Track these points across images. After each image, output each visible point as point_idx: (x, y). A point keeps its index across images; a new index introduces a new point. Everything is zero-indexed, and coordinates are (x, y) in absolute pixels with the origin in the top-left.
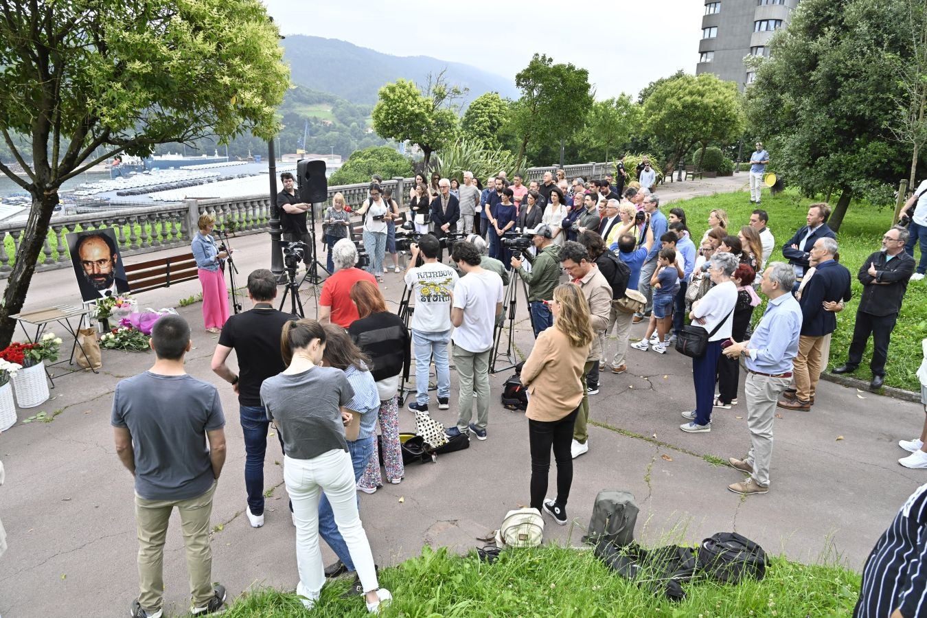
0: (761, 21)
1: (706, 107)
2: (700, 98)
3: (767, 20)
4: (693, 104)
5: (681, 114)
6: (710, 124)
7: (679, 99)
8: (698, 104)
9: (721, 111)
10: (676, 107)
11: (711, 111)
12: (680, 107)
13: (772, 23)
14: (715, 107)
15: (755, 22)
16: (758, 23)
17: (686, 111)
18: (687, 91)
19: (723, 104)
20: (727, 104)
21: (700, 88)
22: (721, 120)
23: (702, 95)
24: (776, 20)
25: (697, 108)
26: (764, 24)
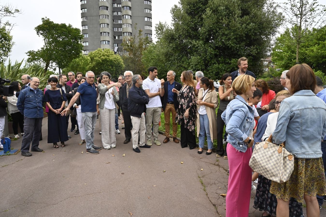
0: (103, 41)
1: (111, 61)
2: (108, 57)
3: (105, 41)
4: (106, 59)
5: (102, 64)
6: (114, 67)
7: (99, 58)
8: (108, 60)
9: (117, 62)
10: (99, 61)
11: (113, 62)
12: (101, 61)
13: (107, 42)
14: (115, 61)
15: (101, 41)
16: (102, 42)
17: (104, 62)
18: (102, 55)
19: (118, 60)
20: (119, 60)
21: (106, 53)
22: (118, 66)
23: (108, 56)
24: (108, 41)
25: (108, 61)
26: (104, 42)
